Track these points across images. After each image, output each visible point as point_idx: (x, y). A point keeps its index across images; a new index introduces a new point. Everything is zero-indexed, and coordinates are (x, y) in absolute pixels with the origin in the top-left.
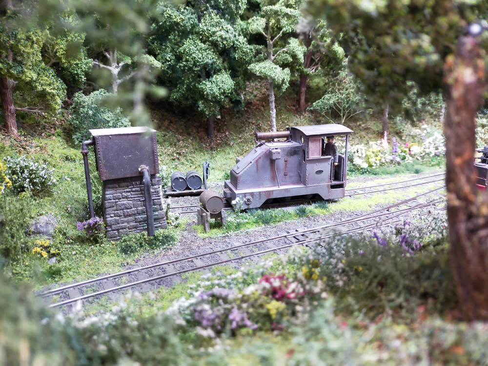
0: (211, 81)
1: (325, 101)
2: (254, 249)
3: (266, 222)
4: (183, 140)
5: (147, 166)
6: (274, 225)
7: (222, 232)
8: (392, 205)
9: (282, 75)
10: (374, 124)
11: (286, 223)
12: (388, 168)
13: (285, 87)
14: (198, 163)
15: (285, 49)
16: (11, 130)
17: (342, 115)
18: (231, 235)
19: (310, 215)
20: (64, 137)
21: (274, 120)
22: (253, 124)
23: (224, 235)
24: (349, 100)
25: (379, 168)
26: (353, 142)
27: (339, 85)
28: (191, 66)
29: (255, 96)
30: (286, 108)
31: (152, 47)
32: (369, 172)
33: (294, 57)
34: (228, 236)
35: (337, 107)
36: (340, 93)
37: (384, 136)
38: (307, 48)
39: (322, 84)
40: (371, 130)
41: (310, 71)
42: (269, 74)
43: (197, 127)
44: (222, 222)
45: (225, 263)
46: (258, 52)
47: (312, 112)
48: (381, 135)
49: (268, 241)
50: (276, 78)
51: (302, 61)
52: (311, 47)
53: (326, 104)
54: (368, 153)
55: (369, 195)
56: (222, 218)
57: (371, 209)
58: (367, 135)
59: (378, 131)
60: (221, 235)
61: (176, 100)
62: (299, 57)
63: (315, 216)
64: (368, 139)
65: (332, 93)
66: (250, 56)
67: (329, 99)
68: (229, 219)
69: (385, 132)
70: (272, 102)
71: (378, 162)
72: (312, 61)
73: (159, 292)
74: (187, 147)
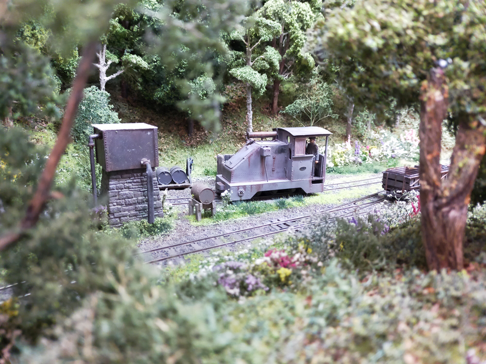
0: (194, 83)
1: (297, 105)
2: (244, 236)
3: (251, 212)
4: (164, 137)
5: (148, 159)
6: (258, 216)
7: (213, 221)
8: (357, 199)
9: (260, 80)
10: (339, 128)
11: (268, 213)
12: (352, 168)
13: (263, 91)
14: (179, 159)
15: (262, 56)
16: (8, 122)
17: (311, 118)
18: (221, 224)
19: (288, 207)
20: (55, 131)
21: (251, 121)
22: (230, 124)
23: (215, 224)
24: (318, 105)
25: (343, 167)
26: (321, 144)
27: (309, 91)
28: (177, 67)
29: (232, 98)
30: (260, 110)
31: (138, 47)
32: (335, 171)
33: (271, 64)
34: (218, 224)
35: (306, 111)
36: (311, 99)
37: (348, 139)
38: (282, 56)
39: (292, 90)
40: (336, 133)
41: (284, 77)
42: (249, 79)
43: (178, 125)
44: (212, 212)
45: (220, 247)
46: (238, 58)
47: (284, 115)
48: (345, 138)
49: (255, 229)
50: (256, 82)
51: (278, 68)
52: (285, 56)
53: (297, 108)
54: (335, 154)
55: (337, 191)
56: (212, 208)
57: (340, 203)
58: (332, 138)
59: (342, 134)
60: (212, 224)
61: (159, 98)
62: (275, 64)
63: (293, 208)
64: (334, 142)
65: (303, 98)
66: (231, 61)
67: (301, 104)
68: (218, 210)
69: (349, 135)
70: (249, 104)
71: (343, 162)
72: (285, 68)
73: (167, 270)
74: (168, 144)
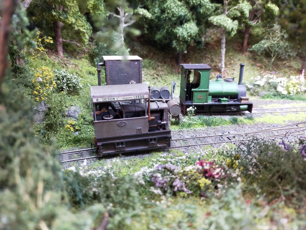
0: (182, 28)
1: (262, 45)
2: (198, 142)
3: (209, 124)
4: (161, 66)
6: (214, 128)
7: (179, 128)
8: (300, 122)
9: (231, 25)
10: (296, 63)
11: (222, 126)
12: (302, 96)
13: (233, 33)
14: (169, 82)
15: (236, 7)
16: (60, 53)
17: (272, 55)
18: (184, 131)
19: (240, 123)
20: (90, 60)
21: (223, 56)
22: (209, 58)
23: (179, 130)
24: (279, 45)
25: (295, 95)
26: (278, 75)
27: (273, 34)
28: (170, 17)
29: (212, 39)
30: (233, 48)
31: (146, 3)
32: (288, 98)
33: (242, 13)
34: (182, 131)
35: (270, 50)
36: (273, 40)
37: (302, 72)
38: (253, 7)
39: (260, 33)
40: (293, 68)
41: (253, 23)
42: (223, 24)
43: (171, 58)
44: (179, 121)
45: (177, 148)
46: (217, 9)
47: (251, 52)
48: (300, 72)
49: (208, 138)
50: (227, 27)
51: (248, 15)
52: (255, 6)
53: (261, 47)
54: (289, 84)
55: (284, 114)
56: (179, 119)
57: (284, 123)
58: (289, 71)
59: (298, 69)
60: (178, 130)
61: (159, 39)
62: (245, 13)
63: (244, 124)
64: (290, 74)
65: (267, 39)
66: (211, 12)
67: (265, 44)
68: (184, 120)
69: (303, 70)
70: (223, 43)
71: (295, 91)
72: (255, 16)
73: (135, 160)
74: (163, 71)
